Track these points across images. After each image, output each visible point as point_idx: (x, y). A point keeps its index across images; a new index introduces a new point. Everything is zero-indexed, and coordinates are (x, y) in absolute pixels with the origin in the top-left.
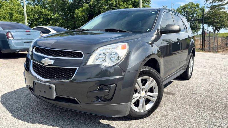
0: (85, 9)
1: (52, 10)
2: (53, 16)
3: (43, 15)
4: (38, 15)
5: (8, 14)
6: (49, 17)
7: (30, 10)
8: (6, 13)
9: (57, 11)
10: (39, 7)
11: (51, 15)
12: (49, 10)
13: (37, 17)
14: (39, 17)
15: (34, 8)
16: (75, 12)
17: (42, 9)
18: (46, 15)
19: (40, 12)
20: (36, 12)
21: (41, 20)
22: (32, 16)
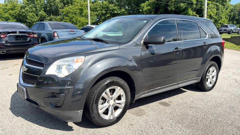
0: (151, 3)
1: (118, 5)
2: (119, 11)
3: (110, 10)
4: (105, 11)
5: (78, 10)
6: (116, 12)
7: (98, 5)
8: (77, 9)
9: (123, 6)
10: (107, 2)
11: (118, 10)
12: (116, 5)
13: (104, 12)
14: (106, 13)
15: (102, 3)
16: (141, 7)
17: (109, 5)
18: (113, 10)
19: (108, 8)
20: (103, 8)
21: (108, 15)
22: (100, 12)
